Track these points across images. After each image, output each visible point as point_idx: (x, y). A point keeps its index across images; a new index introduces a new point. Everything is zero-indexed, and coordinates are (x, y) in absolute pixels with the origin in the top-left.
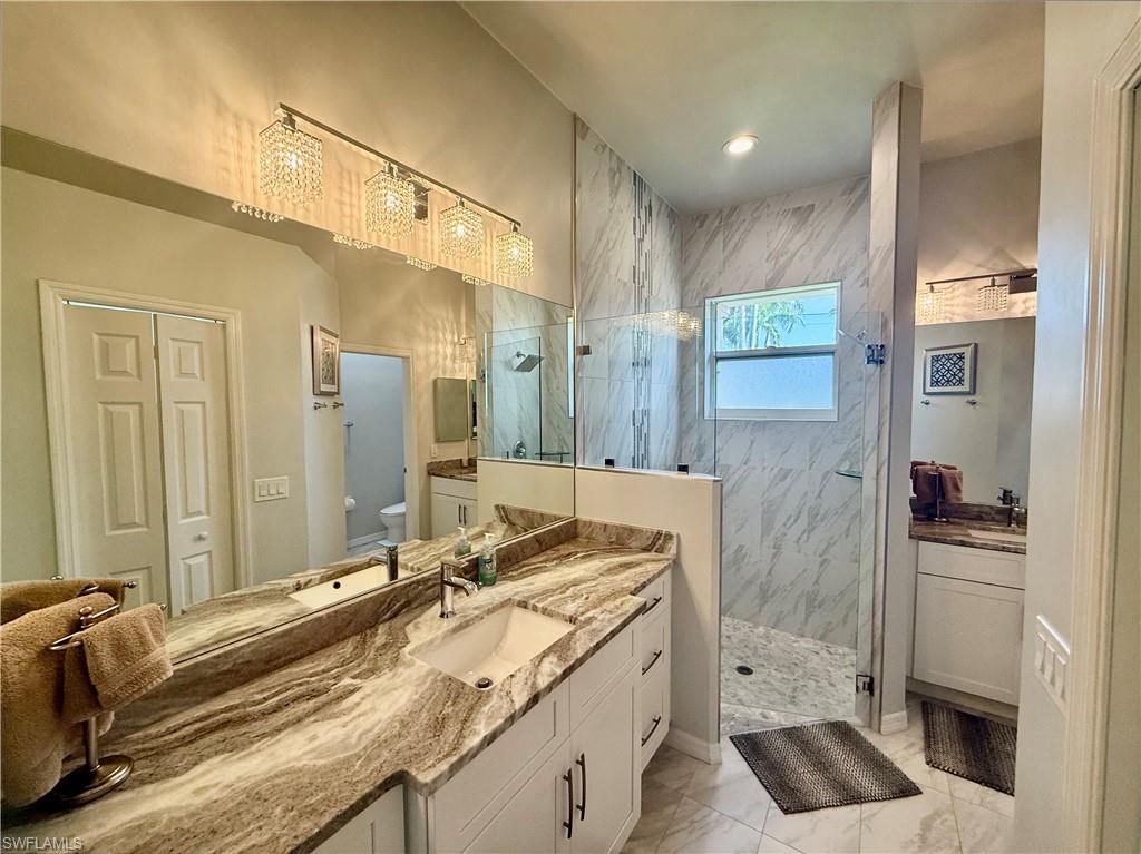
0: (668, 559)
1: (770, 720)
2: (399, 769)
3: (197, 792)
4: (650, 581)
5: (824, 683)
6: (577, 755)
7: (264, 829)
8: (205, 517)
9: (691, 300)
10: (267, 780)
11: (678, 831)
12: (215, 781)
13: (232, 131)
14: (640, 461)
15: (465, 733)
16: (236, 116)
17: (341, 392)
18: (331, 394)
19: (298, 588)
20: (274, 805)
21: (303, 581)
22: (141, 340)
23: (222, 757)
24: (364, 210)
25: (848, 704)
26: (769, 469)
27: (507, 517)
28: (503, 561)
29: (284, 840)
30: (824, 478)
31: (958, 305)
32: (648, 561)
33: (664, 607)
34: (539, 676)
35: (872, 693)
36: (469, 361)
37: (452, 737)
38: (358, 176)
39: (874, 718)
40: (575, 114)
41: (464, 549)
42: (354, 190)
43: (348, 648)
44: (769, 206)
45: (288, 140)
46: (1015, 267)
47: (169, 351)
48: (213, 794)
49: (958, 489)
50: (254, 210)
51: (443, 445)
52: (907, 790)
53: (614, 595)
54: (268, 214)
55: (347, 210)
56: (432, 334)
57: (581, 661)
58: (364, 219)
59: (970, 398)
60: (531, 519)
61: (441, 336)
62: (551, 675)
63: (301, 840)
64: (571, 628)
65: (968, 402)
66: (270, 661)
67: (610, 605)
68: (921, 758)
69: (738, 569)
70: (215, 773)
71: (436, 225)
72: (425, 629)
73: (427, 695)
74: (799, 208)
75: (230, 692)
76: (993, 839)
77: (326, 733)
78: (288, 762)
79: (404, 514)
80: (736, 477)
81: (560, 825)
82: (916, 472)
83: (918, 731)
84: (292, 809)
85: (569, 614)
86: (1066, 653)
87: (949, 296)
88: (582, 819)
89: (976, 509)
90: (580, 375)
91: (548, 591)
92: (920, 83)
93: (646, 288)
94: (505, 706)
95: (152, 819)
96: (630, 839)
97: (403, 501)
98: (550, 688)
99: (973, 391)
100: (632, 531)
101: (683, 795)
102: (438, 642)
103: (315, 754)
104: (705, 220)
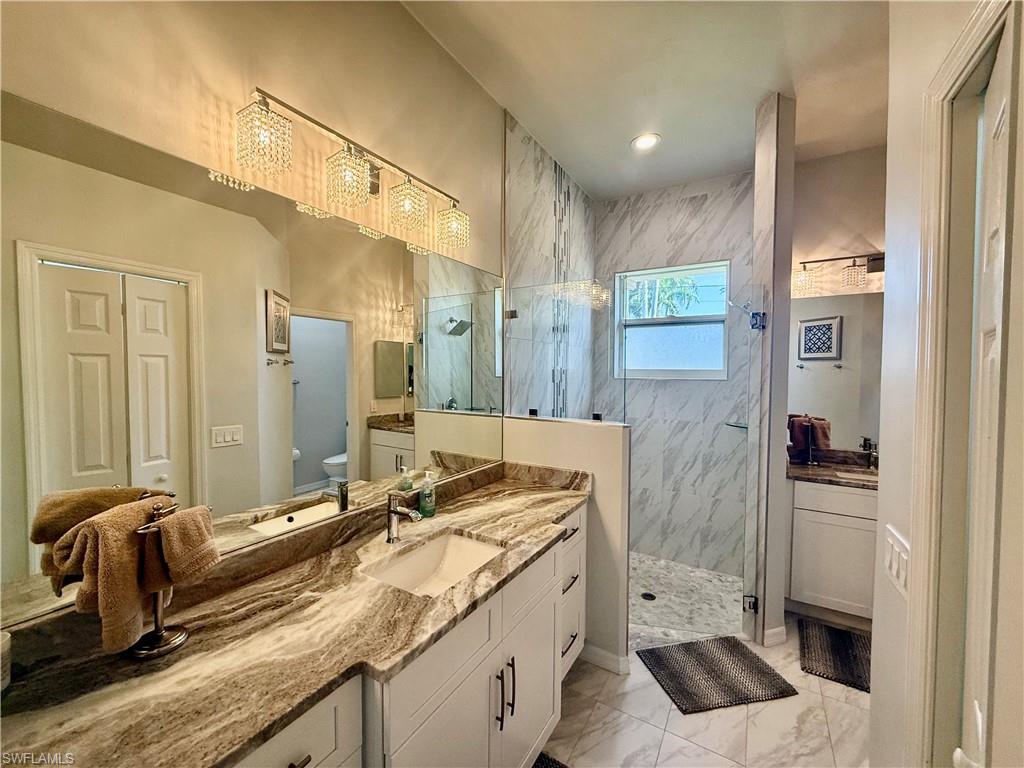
0: (583, 496)
1: (670, 638)
2: (359, 660)
3: (181, 683)
4: (569, 513)
5: (716, 606)
6: (508, 658)
7: (243, 710)
8: (166, 461)
9: (604, 273)
10: (242, 672)
11: (593, 731)
12: (195, 674)
13: (212, 110)
14: (559, 411)
15: (414, 632)
16: (216, 97)
17: (291, 351)
18: (281, 352)
19: (256, 521)
20: (250, 691)
21: (260, 515)
22: (110, 299)
23: (200, 654)
24: (325, 184)
25: (737, 623)
26: (669, 422)
27: (442, 461)
28: (441, 496)
29: (261, 717)
30: (716, 429)
31: (826, 282)
32: (567, 497)
33: (581, 535)
34: (476, 587)
35: (756, 612)
36: (406, 326)
37: (404, 635)
38: (320, 153)
39: (758, 632)
40: (505, 110)
41: (406, 486)
42: (317, 165)
43: (305, 568)
44: (669, 194)
45: (263, 119)
46: (872, 251)
47: (135, 308)
48: (195, 684)
49: (826, 436)
50: (228, 181)
51: (381, 401)
52: (786, 691)
53: (538, 524)
54: (240, 184)
55: (310, 183)
56: (373, 302)
57: (512, 576)
58: (325, 190)
59: (837, 363)
60: (462, 462)
61: (381, 303)
62: (487, 587)
63: (277, 717)
64: (502, 550)
65: (835, 366)
66: (237, 578)
67: (536, 532)
68: (797, 665)
69: (643, 509)
70: (195, 668)
71: (386, 200)
72: (374, 552)
73: (380, 603)
74: (694, 198)
75: (201, 605)
76: (856, 729)
77: (292, 634)
78: (260, 657)
79: (345, 464)
80: (641, 429)
81: (493, 719)
82: (793, 423)
83: (795, 642)
84: (267, 693)
85: (500, 539)
86: (907, 549)
87: (819, 274)
88: (512, 714)
89: (841, 454)
90: (507, 335)
91: (480, 521)
92: (794, 95)
93: (565, 263)
94: (448, 611)
95: (142, 705)
96: (552, 739)
97: (345, 452)
98: (486, 597)
99: (839, 357)
100: (552, 472)
101: (596, 701)
102: (386, 563)
103: (283, 651)
104: (615, 206)
